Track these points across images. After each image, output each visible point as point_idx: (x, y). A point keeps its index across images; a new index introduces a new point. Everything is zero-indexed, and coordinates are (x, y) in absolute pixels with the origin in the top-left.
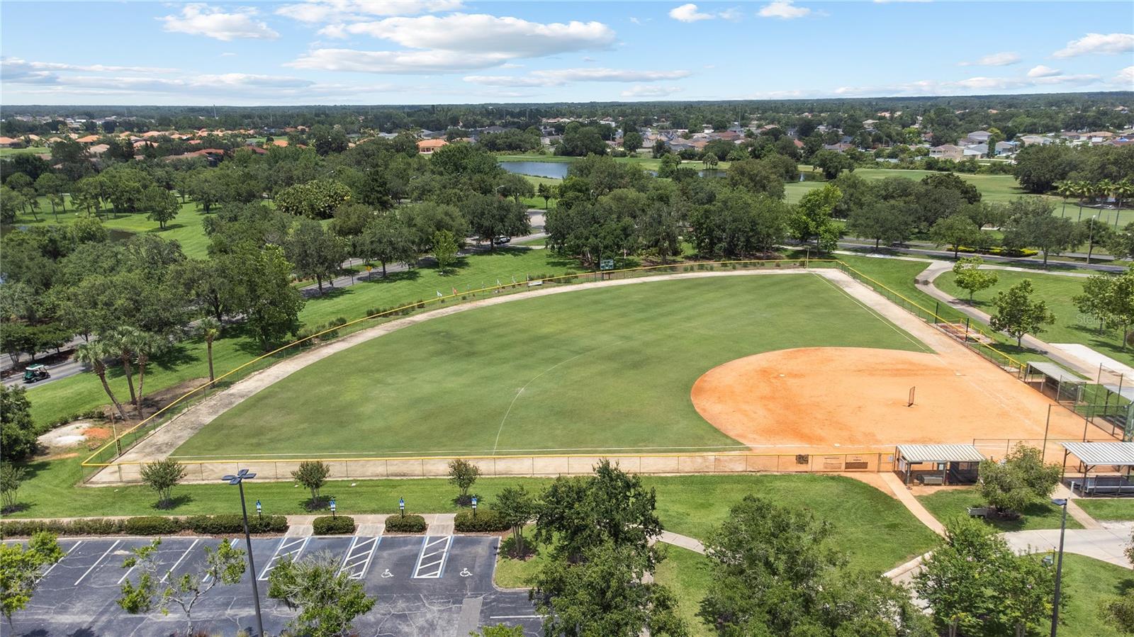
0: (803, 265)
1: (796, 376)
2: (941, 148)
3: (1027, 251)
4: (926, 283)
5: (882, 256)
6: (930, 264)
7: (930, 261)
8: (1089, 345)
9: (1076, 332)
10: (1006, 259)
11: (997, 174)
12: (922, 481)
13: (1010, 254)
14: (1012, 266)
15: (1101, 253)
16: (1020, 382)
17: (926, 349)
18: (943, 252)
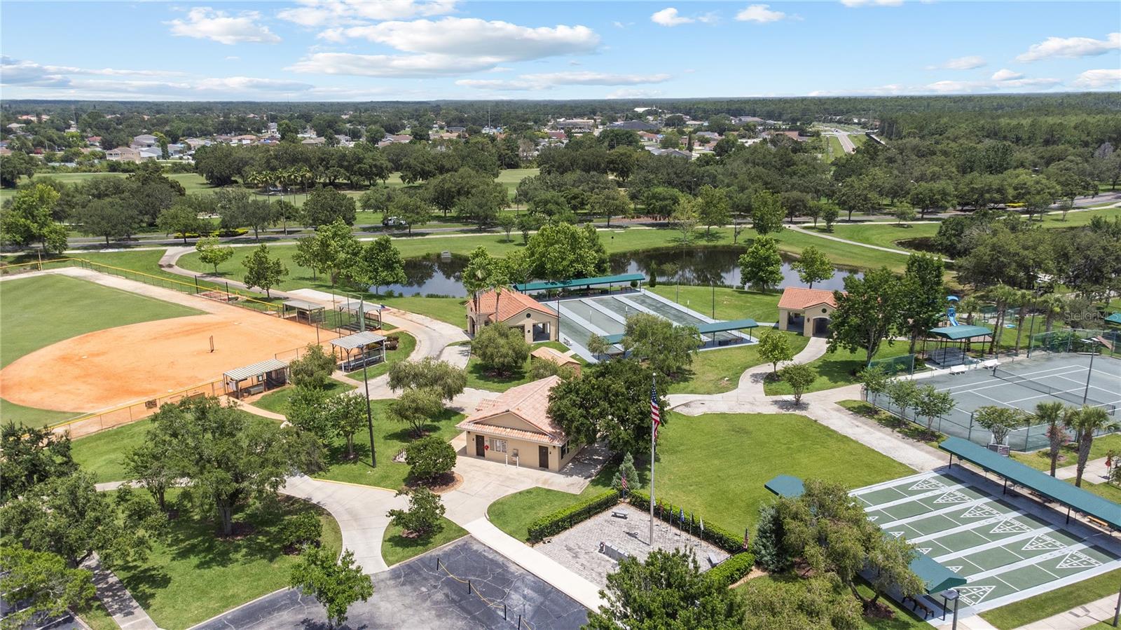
0: (35, 268)
1: (98, 355)
2: (116, 151)
3: (240, 230)
4: (170, 266)
5: (117, 250)
6: (165, 251)
7: (164, 248)
8: (312, 288)
9: (301, 281)
10: (225, 239)
11: (180, 173)
12: (250, 394)
13: (227, 235)
14: (234, 243)
15: (293, 225)
16: (281, 320)
17: (202, 313)
18: (172, 240)
